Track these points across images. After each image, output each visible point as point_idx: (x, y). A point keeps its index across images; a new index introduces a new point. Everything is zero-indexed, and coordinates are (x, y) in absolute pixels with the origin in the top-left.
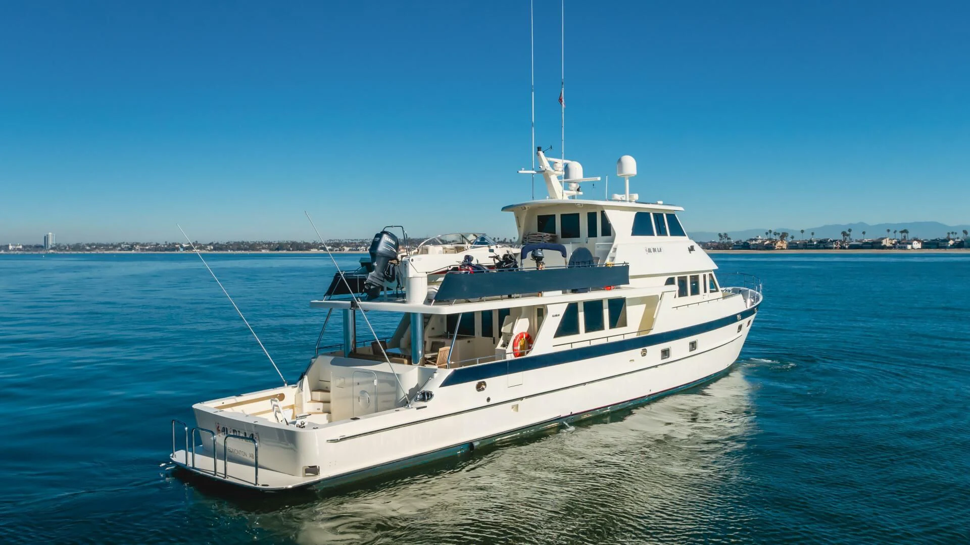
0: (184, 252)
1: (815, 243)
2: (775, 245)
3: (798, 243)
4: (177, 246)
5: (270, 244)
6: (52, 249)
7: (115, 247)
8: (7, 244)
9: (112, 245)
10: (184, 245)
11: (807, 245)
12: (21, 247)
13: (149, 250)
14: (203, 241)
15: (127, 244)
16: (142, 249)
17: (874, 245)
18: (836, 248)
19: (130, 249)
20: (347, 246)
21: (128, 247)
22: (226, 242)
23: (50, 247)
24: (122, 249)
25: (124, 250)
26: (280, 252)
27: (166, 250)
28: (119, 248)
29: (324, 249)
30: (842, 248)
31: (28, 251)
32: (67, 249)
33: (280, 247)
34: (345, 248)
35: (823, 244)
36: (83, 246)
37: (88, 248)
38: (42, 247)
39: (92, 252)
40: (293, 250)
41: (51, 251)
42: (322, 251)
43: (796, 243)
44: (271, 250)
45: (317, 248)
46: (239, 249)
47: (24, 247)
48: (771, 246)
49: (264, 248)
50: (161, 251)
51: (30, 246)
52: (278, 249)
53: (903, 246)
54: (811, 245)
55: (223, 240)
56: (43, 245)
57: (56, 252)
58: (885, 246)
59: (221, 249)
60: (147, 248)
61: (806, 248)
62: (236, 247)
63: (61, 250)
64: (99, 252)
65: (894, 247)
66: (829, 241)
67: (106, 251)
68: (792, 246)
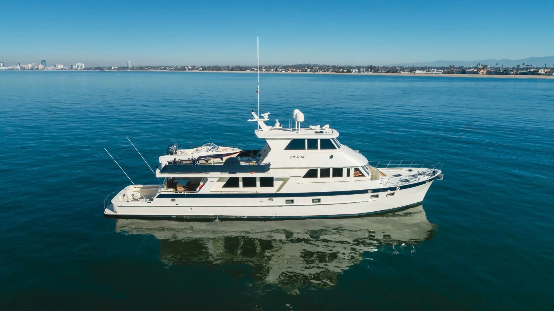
0: (189, 71)
1: (501, 71)
2: (480, 72)
3: (492, 71)
4: (186, 68)
5: (229, 67)
6: (131, 69)
7: (158, 68)
8: (111, 66)
9: (157, 67)
10: (189, 68)
11: (498, 72)
12: (117, 68)
13: (173, 70)
14: (198, 65)
15: (163, 67)
16: (170, 70)
17: (534, 73)
18: (513, 74)
19: (164, 69)
20: (264, 69)
21: (164, 68)
22: (208, 66)
23: (129, 68)
24: (161, 69)
25: (162, 70)
26: (232, 72)
27: (180, 70)
28: (160, 69)
29: (253, 70)
30: (517, 74)
31: (120, 70)
32: (137, 69)
33: (232, 69)
34: (263, 70)
35: (506, 72)
36: (144, 67)
37: (146, 68)
38: (126, 68)
39: (147, 71)
40: (239, 71)
41: (129, 70)
42: (252, 71)
43: (491, 71)
44: (228, 70)
45: (250, 70)
46: (213, 70)
47: (118, 68)
48: (477, 72)
49: (225, 70)
50: (178, 70)
51: (121, 67)
52: (231, 70)
53: (551, 73)
54: (499, 72)
55: (207, 65)
56: (127, 67)
57: (131, 70)
58: (540, 73)
59: (206, 70)
60: (172, 69)
61: (496, 74)
62: (213, 69)
63: (134, 69)
64: (150, 71)
65: (546, 74)
66: (509, 70)
67: (154, 70)
68: (488, 73)
